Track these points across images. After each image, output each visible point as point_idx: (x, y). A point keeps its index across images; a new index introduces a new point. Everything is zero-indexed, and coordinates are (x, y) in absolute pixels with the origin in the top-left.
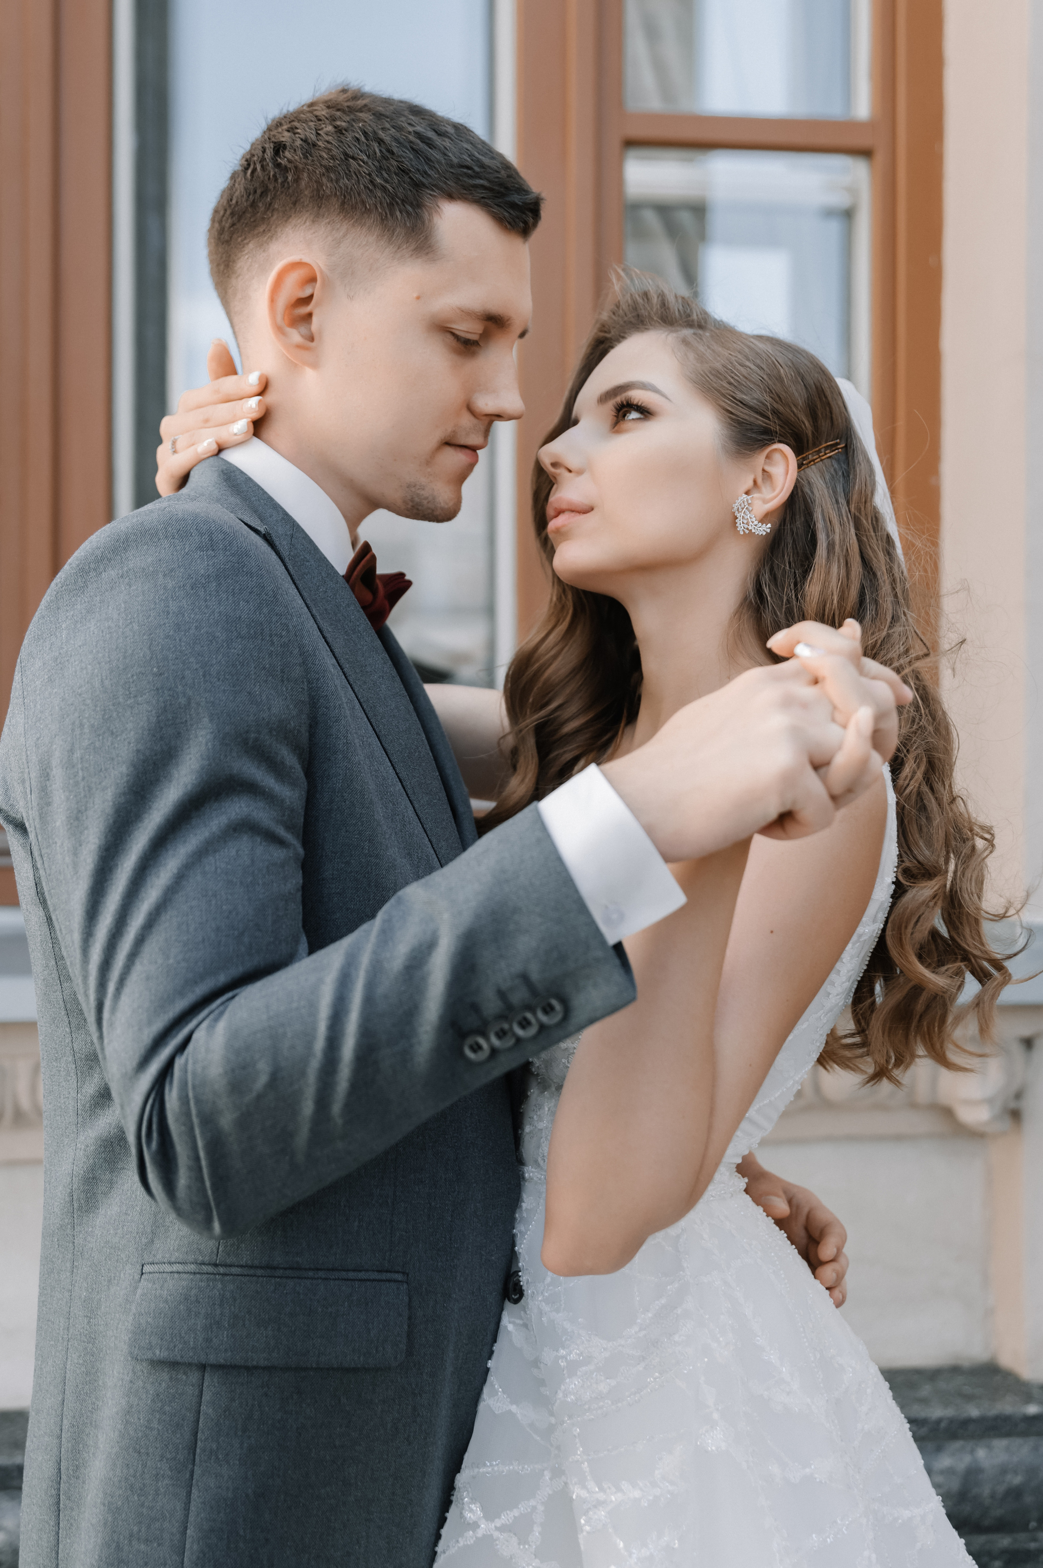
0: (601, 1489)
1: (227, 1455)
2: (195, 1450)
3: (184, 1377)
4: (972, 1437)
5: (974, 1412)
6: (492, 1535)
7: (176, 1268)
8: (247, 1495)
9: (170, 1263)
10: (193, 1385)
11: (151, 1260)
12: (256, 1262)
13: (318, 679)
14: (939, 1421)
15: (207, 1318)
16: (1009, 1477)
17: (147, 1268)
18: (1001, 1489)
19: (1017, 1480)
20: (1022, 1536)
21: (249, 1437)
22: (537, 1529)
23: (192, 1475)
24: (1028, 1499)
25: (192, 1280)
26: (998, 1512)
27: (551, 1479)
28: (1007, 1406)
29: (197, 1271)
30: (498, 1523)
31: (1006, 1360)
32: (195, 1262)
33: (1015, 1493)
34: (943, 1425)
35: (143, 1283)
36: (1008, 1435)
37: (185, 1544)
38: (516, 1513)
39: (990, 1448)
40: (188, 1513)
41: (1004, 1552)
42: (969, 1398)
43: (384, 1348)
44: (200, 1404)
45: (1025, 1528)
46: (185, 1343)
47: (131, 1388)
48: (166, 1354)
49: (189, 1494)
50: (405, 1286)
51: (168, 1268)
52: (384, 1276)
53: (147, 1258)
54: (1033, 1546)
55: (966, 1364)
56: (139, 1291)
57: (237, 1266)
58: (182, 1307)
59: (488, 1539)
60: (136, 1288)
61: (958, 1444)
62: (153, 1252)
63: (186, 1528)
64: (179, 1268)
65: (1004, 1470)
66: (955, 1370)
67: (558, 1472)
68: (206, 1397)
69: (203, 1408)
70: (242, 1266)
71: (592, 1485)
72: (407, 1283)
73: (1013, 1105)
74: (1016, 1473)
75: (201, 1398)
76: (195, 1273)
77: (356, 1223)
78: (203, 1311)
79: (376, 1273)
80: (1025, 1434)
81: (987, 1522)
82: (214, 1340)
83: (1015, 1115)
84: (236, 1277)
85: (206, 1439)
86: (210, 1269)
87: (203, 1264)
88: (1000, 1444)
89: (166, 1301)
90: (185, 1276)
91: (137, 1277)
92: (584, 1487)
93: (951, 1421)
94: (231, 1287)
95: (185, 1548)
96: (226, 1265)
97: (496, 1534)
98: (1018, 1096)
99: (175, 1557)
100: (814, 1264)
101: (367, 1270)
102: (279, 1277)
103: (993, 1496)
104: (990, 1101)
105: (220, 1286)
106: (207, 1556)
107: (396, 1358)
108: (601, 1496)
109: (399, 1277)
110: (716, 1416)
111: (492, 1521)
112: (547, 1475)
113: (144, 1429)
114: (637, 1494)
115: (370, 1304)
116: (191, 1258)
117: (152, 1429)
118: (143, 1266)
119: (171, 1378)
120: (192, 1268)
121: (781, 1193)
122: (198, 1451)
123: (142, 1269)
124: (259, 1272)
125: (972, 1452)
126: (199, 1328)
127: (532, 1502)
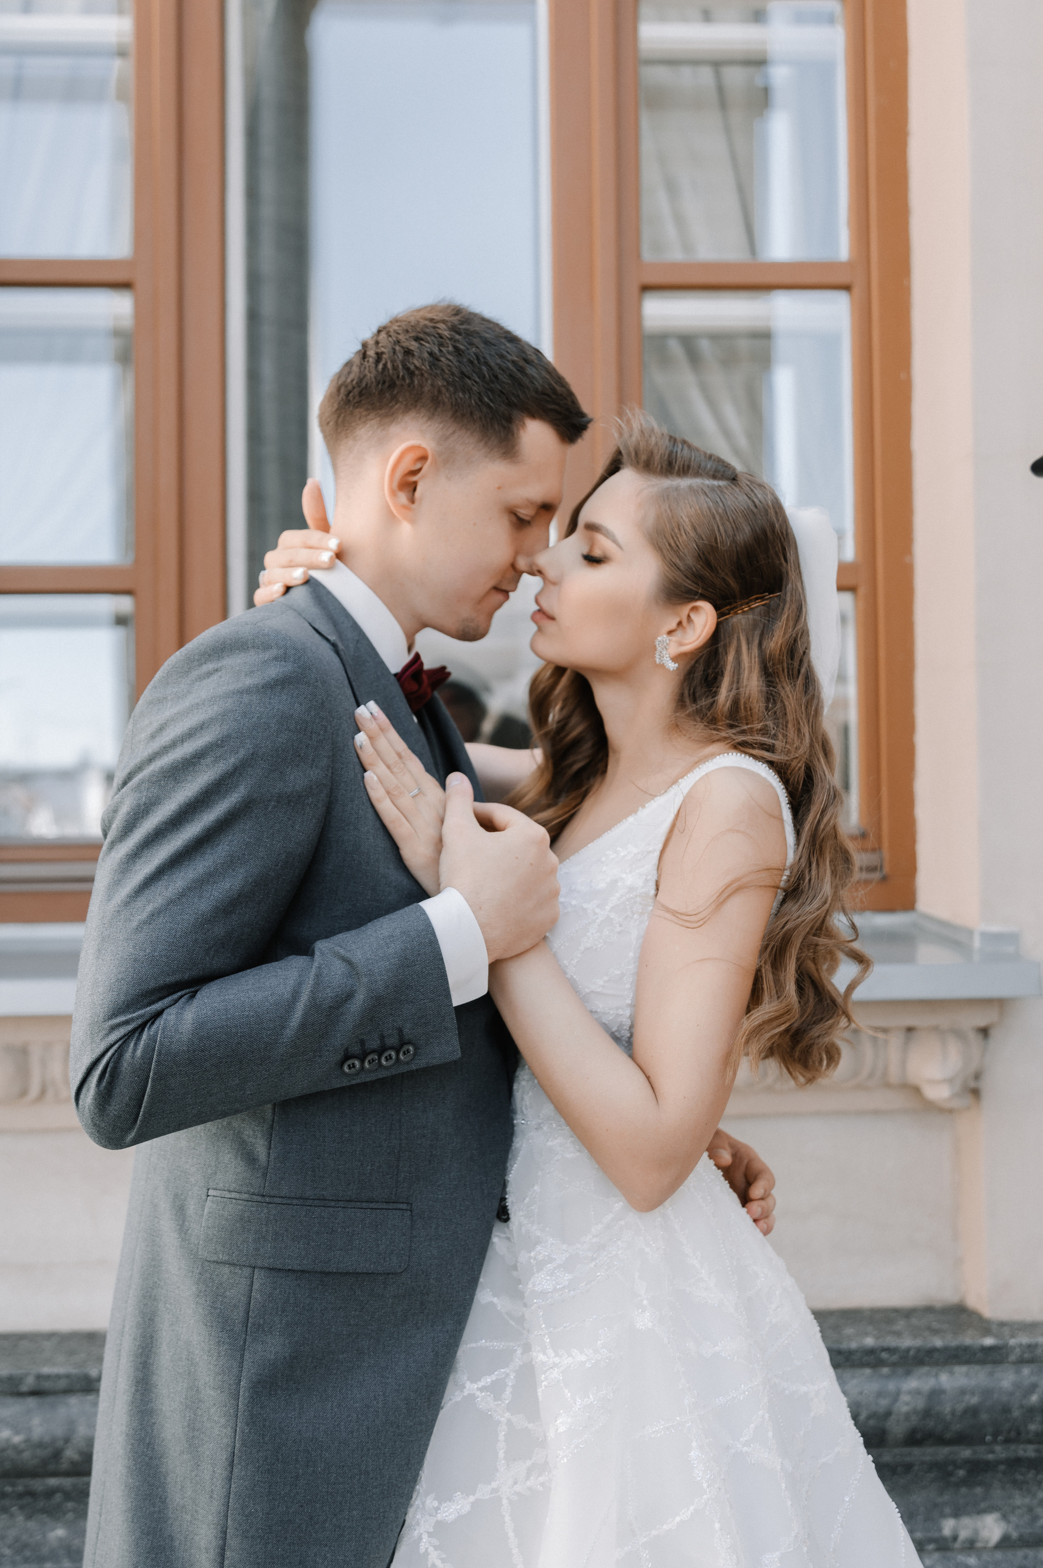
0: (557, 1355)
1: (271, 1328)
2: (247, 1324)
3: (240, 1272)
4: (937, 1363)
5: (938, 1343)
6: (474, 1394)
7: (233, 1195)
8: (285, 1358)
9: (229, 1191)
10: (246, 1278)
11: (214, 1187)
12: (293, 1195)
13: (342, 769)
14: (908, 1350)
15: (256, 1234)
16: (967, 1397)
17: (211, 1192)
18: (960, 1407)
19: (974, 1400)
20: (981, 1449)
21: (287, 1316)
22: (509, 1390)
23: (245, 1343)
24: (984, 1417)
25: (245, 1205)
26: (957, 1427)
27: (522, 1354)
28: (968, 1339)
29: (250, 1199)
30: (481, 1384)
31: (973, 1302)
32: (248, 1192)
33: (973, 1411)
34: (912, 1353)
35: (209, 1203)
36: (967, 1362)
37: (239, 1392)
38: (494, 1377)
39: (952, 1373)
40: (242, 1370)
41: (967, 1462)
42: (936, 1332)
43: (390, 1259)
44: (251, 1291)
45: (982, 1442)
46: (240, 1251)
47: (200, 1278)
48: (227, 1258)
49: (242, 1356)
50: (409, 1213)
51: (228, 1195)
52: (391, 1206)
53: (211, 1185)
54: (990, 1457)
55: (938, 1305)
56: (206, 1210)
57: (279, 1197)
58: (238, 1225)
59: (472, 1397)
60: (203, 1207)
61: (925, 1369)
62: (216, 1181)
63: (240, 1381)
64: (237, 1196)
65: (963, 1392)
66: (929, 1310)
67: (527, 1348)
68: (256, 1286)
69: (253, 1294)
70: (282, 1197)
71: (550, 1352)
72: (411, 1211)
73: (972, 1084)
74: (973, 1394)
75: (252, 1287)
76: (248, 1201)
77: (369, 1168)
78: (253, 1228)
79: (385, 1204)
80: (982, 1362)
81: (948, 1436)
82: (261, 1250)
83: (976, 1093)
84: (278, 1205)
85: (255, 1317)
86: (259, 1198)
87: (253, 1194)
88: (960, 1370)
89: (227, 1219)
90: (240, 1202)
91: (204, 1197)
92: (545, 1353)
93: (918, 1350)
94: (274, 1212)
95: (239, 1395)
96: (270, 1196)
97: (478, 1393)
98: (977, 1076)
99: (232, 1402)
100: (745, 1200)
101: (378, 1202)
102: (309, 1206)
103: (953, 1413)
104: (950, 1081)
105: (266, 1211)
106: (256, 1400)
107: (400, 1266)
108: (557, 1360)
109: (404, 1206)
110: (645, 1302)
111: (475, 1382)
112: (519, 1352)
113: (209, 1308)
114: (583, 1358)
115: (379, 1226)
116: (245, 1189)
117: (216, 1308)
118: (208, 1190)
119: (230, 1272)
120: (246, 1196)
121: (727, 1147)
122: (249, 1325)
123: (208, 1192)
124: (295, 1202)
125: (936, 1376)
126: (250, 1241)
127: (507, 1370)
